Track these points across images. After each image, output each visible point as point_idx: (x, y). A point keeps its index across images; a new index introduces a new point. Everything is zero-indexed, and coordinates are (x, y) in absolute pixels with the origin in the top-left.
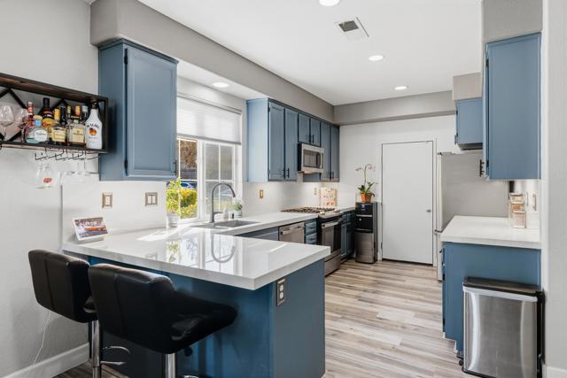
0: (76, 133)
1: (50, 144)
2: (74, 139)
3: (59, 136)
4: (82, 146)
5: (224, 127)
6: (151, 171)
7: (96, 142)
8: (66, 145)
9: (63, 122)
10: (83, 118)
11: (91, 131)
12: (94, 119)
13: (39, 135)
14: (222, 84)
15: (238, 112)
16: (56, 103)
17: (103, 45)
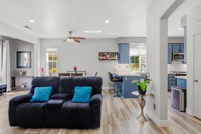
0: (114, 58)
1: (112, 60)
2: (114, 59)
3: (112, 58)
4: (115, 60)
7: (117, 59)
8: (113, 59)
10: (115, 56)
12: (117, 56)
16: (113, 54)
17: (119, 44)
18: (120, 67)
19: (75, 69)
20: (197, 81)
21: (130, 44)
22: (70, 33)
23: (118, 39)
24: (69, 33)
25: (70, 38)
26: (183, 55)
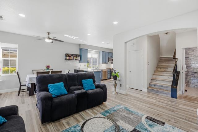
0: (78, 59)
1: (75, 60)
2: (77, 59)
3: (76, 59)
4: (78, 60)
5: (95, 56)
6: (85, 62)
7: (79, 59)
8: (77, 60)
9: (76, 58)
10: (78, 57)
11: (79, 58)
12: (79, 57)
13: (75, 59)
14: (94, 50)
15: (98, 53)
16: (76, 56)
17: (80, 49)
18: (80, 65)
19: (48, 67)
20: (130, 72)
21: (88, 50)
22: (49, 34)
23: (79, 45)
24: (47, 33)
25: (49, 38)
26: (113, 59)
